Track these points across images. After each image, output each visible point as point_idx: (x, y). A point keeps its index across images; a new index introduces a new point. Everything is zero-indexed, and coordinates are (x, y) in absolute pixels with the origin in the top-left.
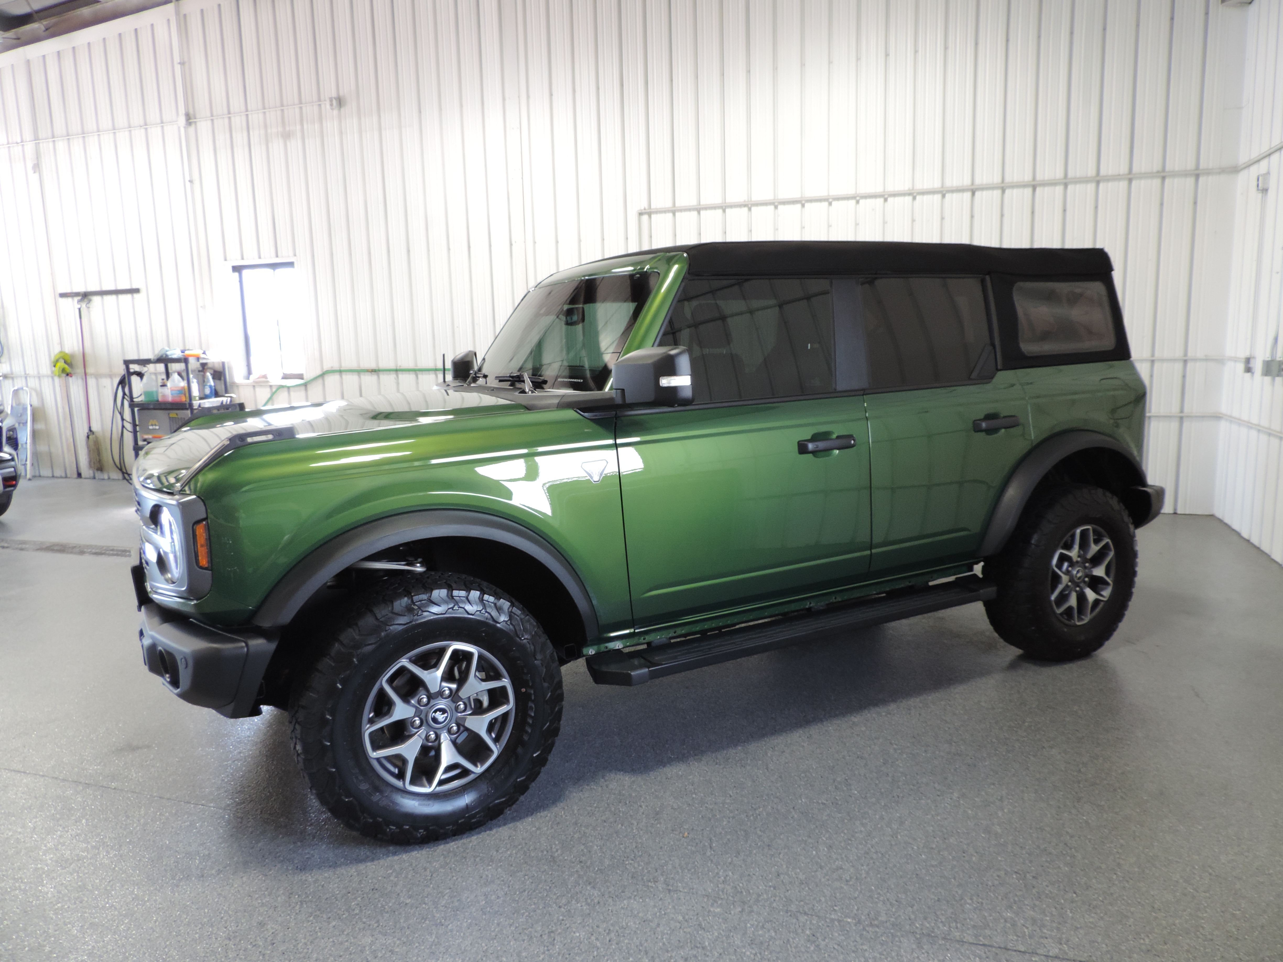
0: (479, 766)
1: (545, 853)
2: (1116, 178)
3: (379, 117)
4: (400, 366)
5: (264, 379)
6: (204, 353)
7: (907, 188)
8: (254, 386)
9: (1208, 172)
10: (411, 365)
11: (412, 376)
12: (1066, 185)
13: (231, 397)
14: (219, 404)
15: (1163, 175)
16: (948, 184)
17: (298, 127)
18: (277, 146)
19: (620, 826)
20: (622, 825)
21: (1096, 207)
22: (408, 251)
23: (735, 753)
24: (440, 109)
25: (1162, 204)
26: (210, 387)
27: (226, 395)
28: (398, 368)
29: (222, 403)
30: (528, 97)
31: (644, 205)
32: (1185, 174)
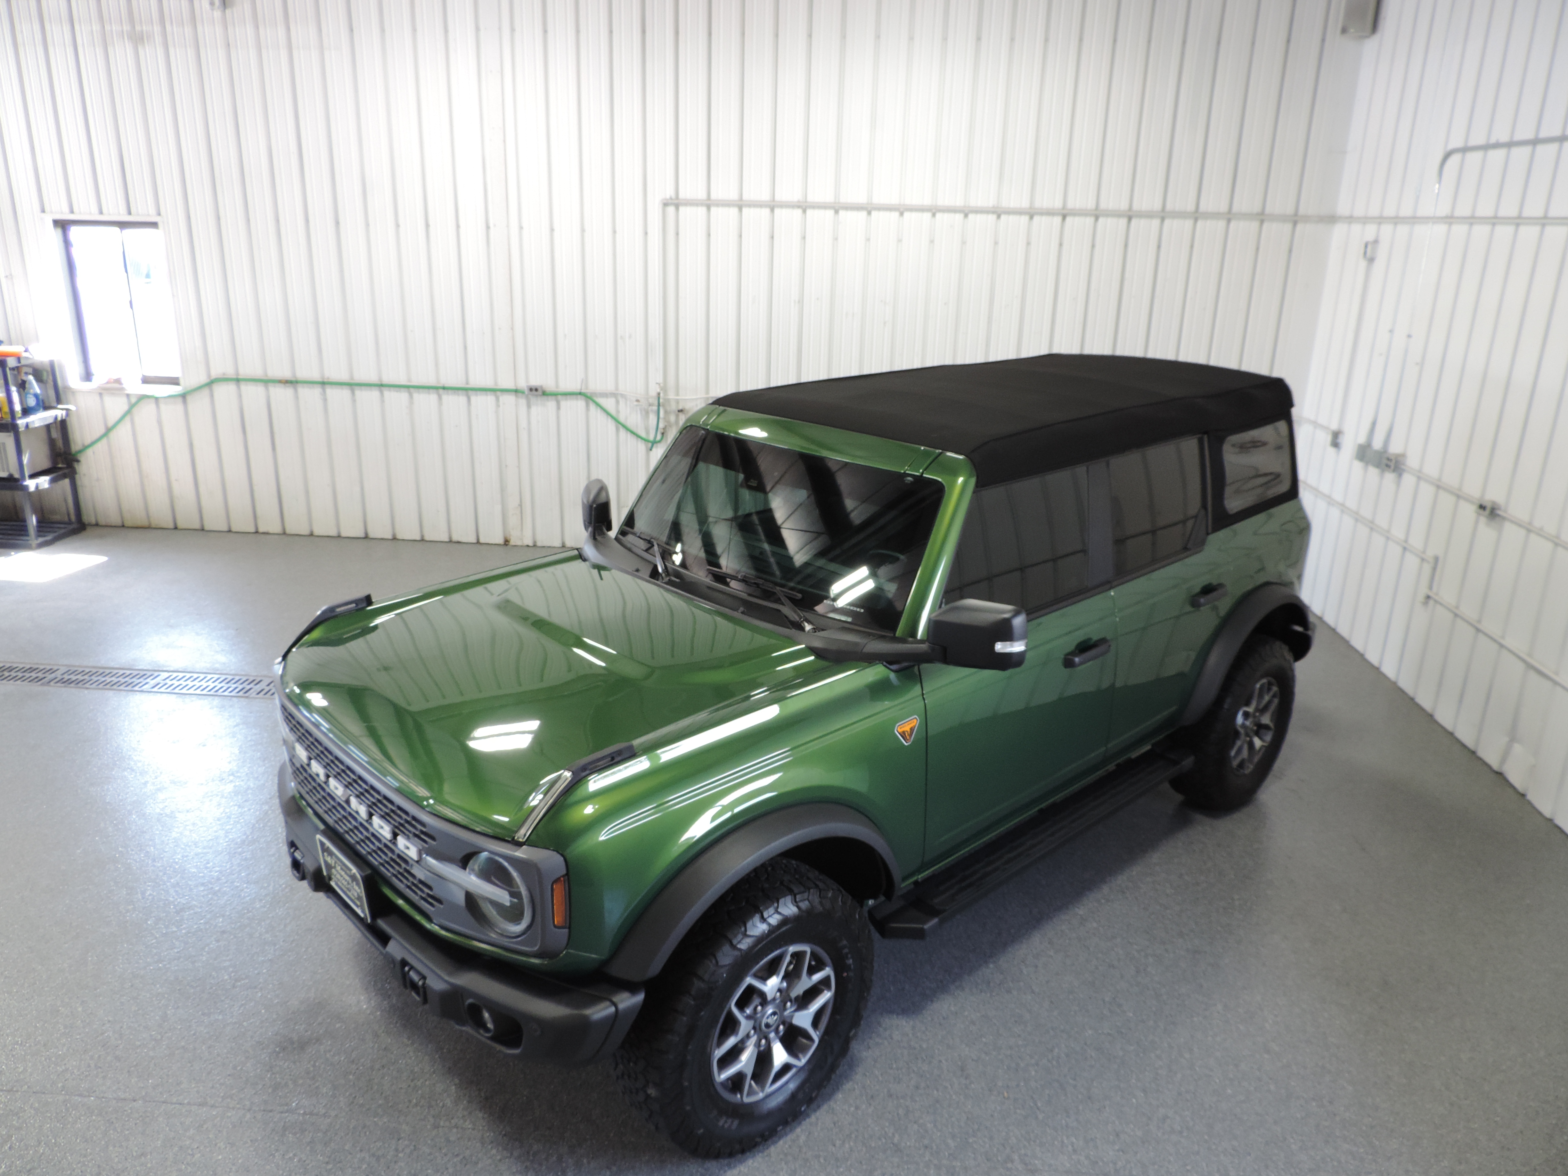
0: (801, 1056)
1: (884, 1141)
2: (1215, 216)
3: (288, 29)
4: (328, 378)
5: (117, 385)
6: (26, 351)
7: (991, 205)
8: (101, 394)
9: (1307, 219)
10: (344, 377)
11: (346, 393)
12: (1163, 219)
13: (67, 410)
14: (51, 421)
15: (1261, 217)
16: (1038, 204)
17: (157, 29)
18: (122, 52)
19: (935, 1092)
20: (937, 1090)
21: (1192, 247)
22: (337, 223)
23: (988, 971)
24: (383, 30)
25: (1258, 249)
26: (36, 396)
27: (59, 406)
28: (326, 380)
29: (56, 418)
30: (513, 30)
31: (670, 193)
32: (1282, 218)
